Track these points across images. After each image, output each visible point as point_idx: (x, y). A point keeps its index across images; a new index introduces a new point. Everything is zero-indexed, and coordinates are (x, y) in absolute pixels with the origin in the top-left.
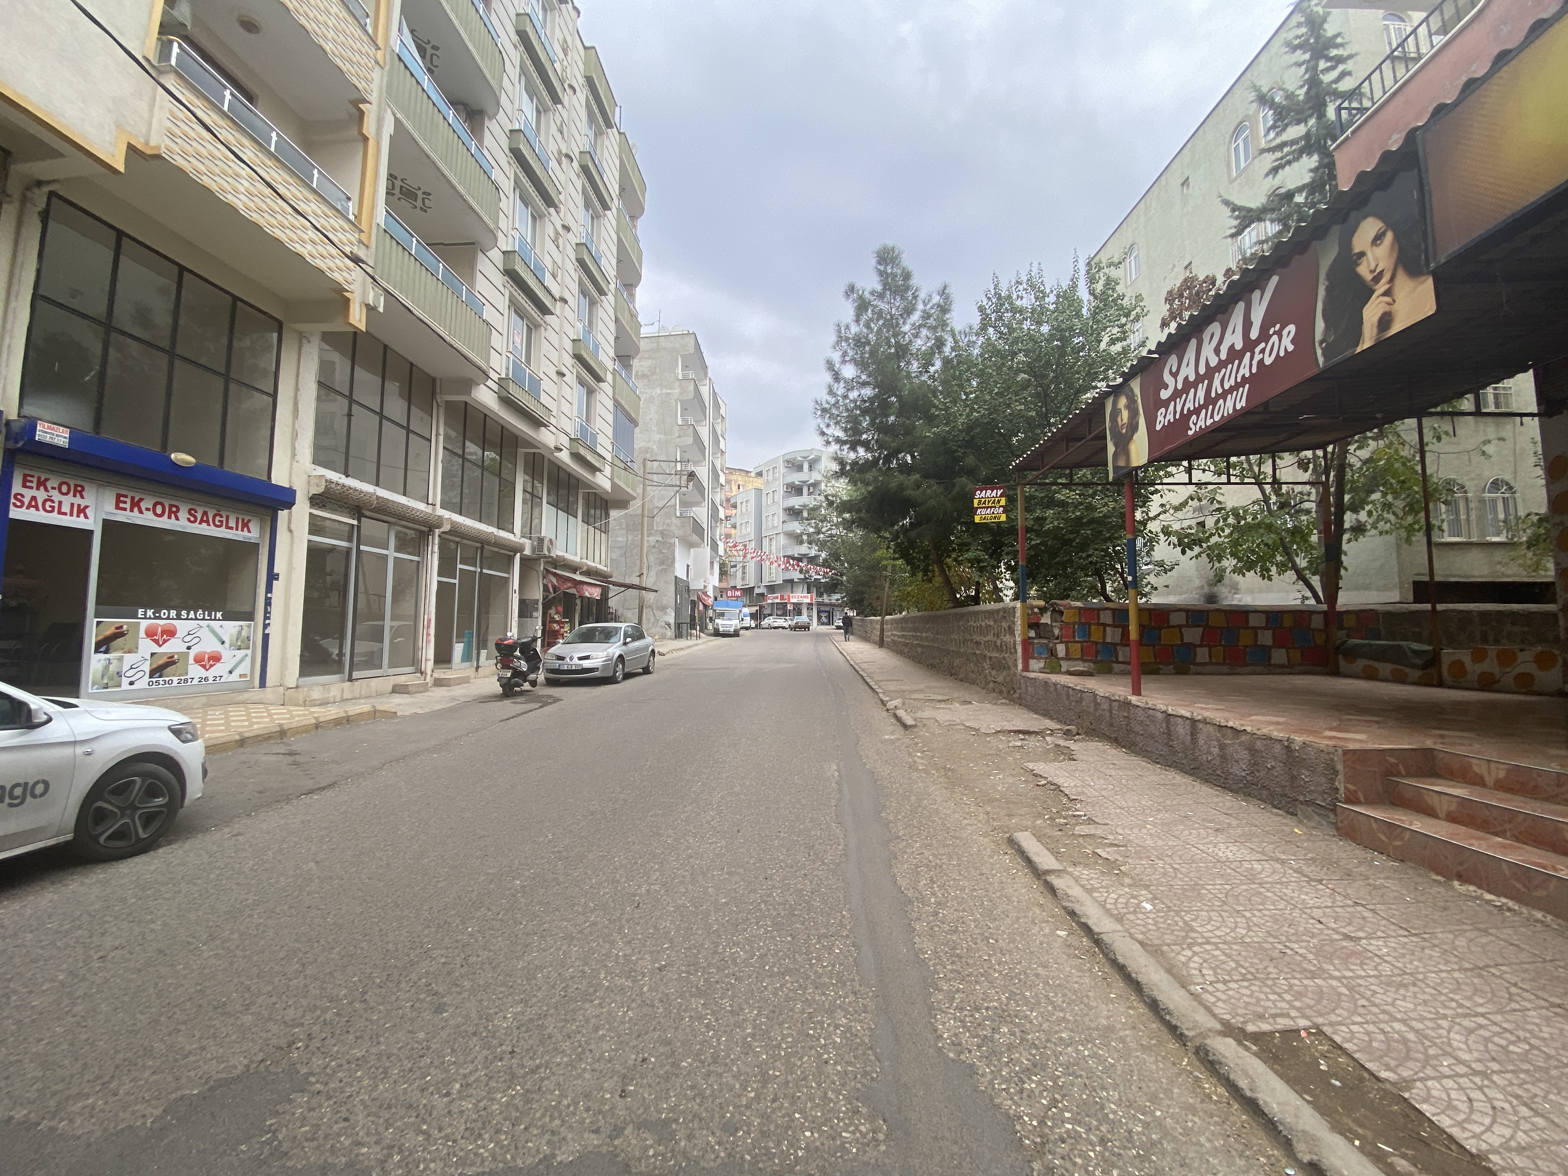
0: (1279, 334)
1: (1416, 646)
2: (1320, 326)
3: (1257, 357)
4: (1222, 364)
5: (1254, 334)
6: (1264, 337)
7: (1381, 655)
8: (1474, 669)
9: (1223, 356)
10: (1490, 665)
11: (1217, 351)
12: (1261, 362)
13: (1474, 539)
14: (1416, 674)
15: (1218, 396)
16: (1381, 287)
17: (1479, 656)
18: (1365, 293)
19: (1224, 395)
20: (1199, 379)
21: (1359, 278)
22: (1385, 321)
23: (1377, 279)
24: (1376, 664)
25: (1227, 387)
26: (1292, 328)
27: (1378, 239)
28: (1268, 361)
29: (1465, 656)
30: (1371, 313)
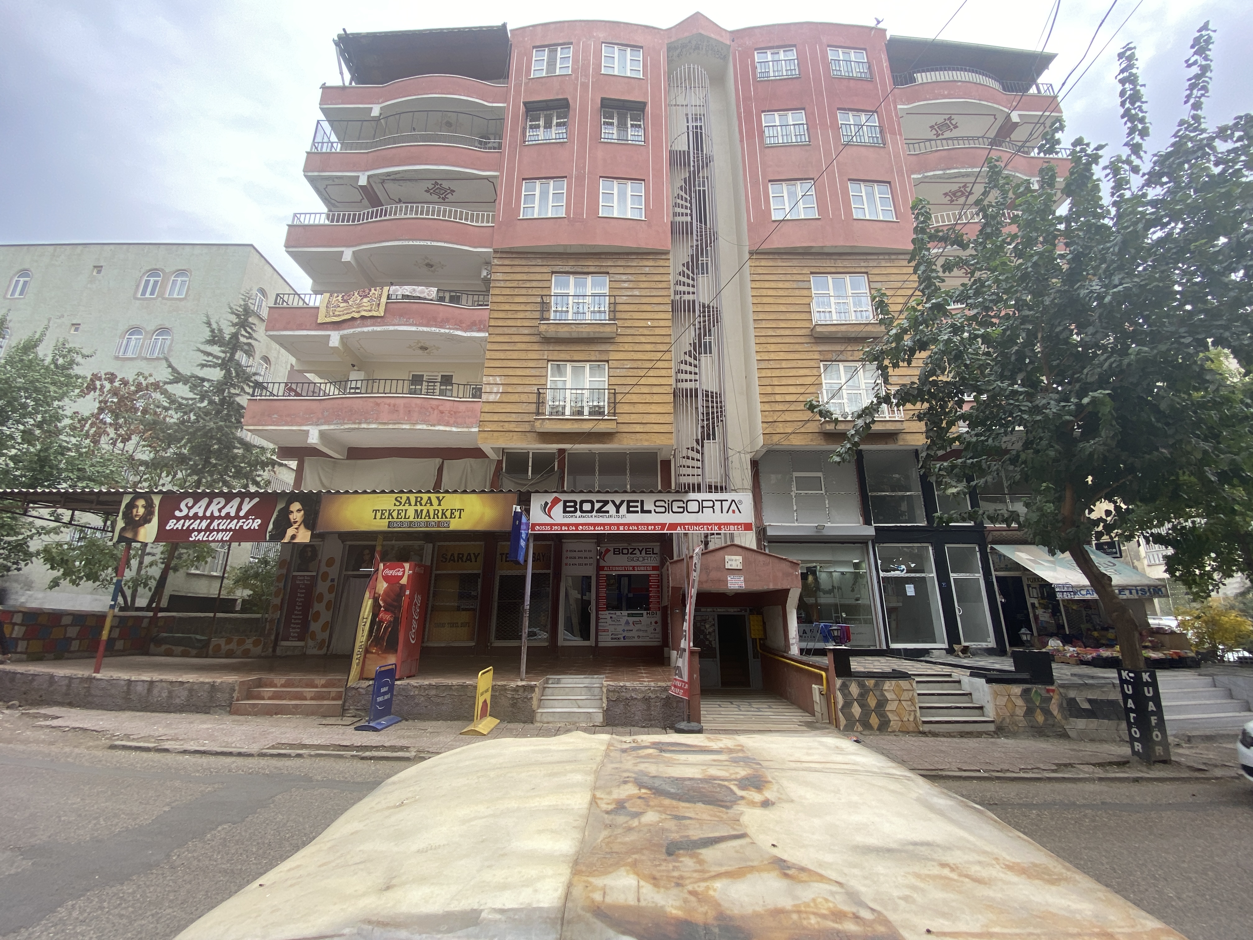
0: (253, 520)
1: (198, 637)
2: (271, 527)
3: (240, 524)
4: (219, 517)
5: (242, 514)
6: (246, 517)
7: (178, 642)
8: (224, 648)
9: (223, 514)
10: (233, 646)
11: (220, 510)
12: (241, 527)
13: (206, 573)
14: (194, 652)
15: (214, 530)
16: (296, 526)
17: (229, 641)
18: (290, 525)
19: (218, 531)
20: (204, 517)
21: (289, 519)
22: (293, 537)
23: (295, 522)
24: (174, 648)
25: (221, 528)
26: (259, 521)
27: (299, 511)
28: (245, 528)
29: (222, 642)
30: (290, 532)
